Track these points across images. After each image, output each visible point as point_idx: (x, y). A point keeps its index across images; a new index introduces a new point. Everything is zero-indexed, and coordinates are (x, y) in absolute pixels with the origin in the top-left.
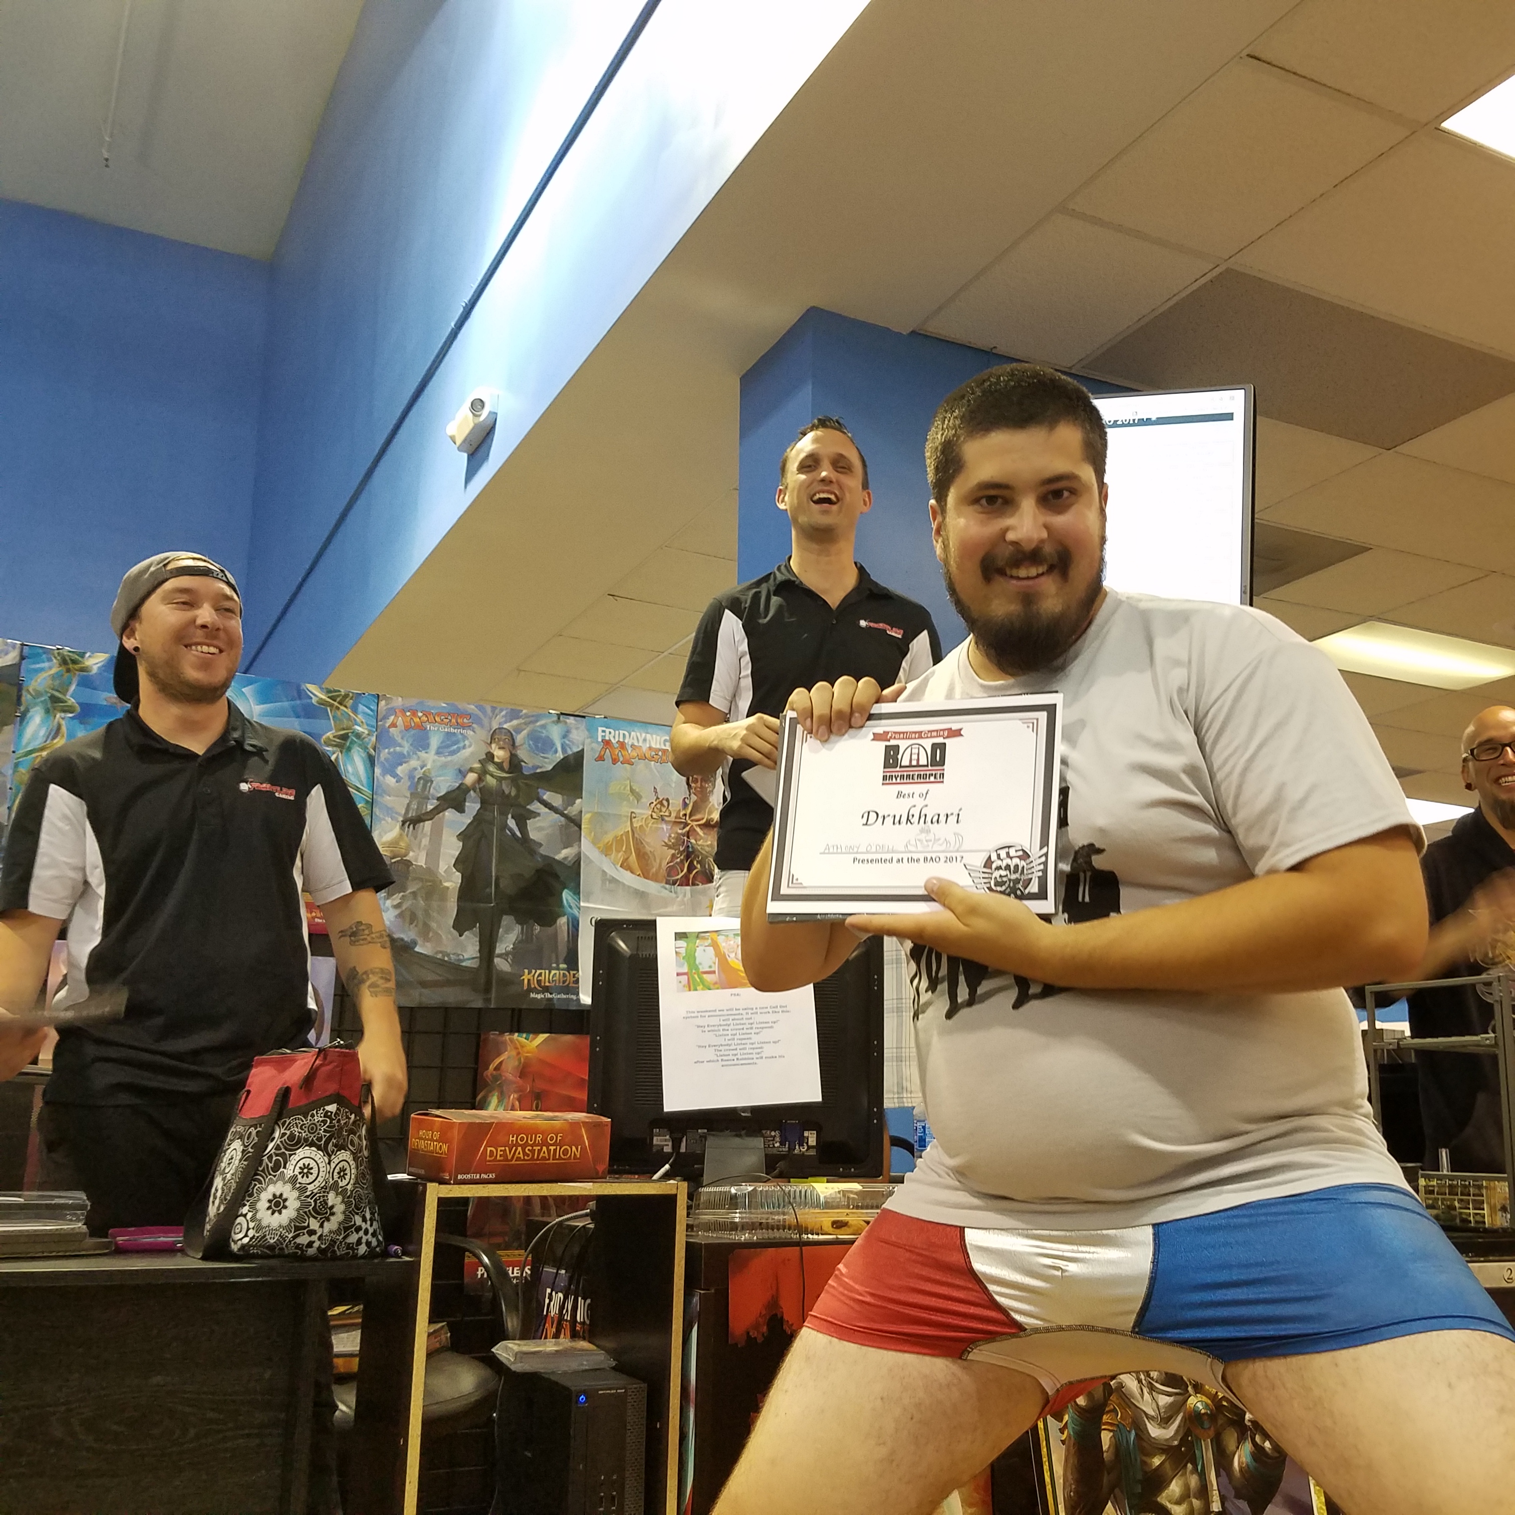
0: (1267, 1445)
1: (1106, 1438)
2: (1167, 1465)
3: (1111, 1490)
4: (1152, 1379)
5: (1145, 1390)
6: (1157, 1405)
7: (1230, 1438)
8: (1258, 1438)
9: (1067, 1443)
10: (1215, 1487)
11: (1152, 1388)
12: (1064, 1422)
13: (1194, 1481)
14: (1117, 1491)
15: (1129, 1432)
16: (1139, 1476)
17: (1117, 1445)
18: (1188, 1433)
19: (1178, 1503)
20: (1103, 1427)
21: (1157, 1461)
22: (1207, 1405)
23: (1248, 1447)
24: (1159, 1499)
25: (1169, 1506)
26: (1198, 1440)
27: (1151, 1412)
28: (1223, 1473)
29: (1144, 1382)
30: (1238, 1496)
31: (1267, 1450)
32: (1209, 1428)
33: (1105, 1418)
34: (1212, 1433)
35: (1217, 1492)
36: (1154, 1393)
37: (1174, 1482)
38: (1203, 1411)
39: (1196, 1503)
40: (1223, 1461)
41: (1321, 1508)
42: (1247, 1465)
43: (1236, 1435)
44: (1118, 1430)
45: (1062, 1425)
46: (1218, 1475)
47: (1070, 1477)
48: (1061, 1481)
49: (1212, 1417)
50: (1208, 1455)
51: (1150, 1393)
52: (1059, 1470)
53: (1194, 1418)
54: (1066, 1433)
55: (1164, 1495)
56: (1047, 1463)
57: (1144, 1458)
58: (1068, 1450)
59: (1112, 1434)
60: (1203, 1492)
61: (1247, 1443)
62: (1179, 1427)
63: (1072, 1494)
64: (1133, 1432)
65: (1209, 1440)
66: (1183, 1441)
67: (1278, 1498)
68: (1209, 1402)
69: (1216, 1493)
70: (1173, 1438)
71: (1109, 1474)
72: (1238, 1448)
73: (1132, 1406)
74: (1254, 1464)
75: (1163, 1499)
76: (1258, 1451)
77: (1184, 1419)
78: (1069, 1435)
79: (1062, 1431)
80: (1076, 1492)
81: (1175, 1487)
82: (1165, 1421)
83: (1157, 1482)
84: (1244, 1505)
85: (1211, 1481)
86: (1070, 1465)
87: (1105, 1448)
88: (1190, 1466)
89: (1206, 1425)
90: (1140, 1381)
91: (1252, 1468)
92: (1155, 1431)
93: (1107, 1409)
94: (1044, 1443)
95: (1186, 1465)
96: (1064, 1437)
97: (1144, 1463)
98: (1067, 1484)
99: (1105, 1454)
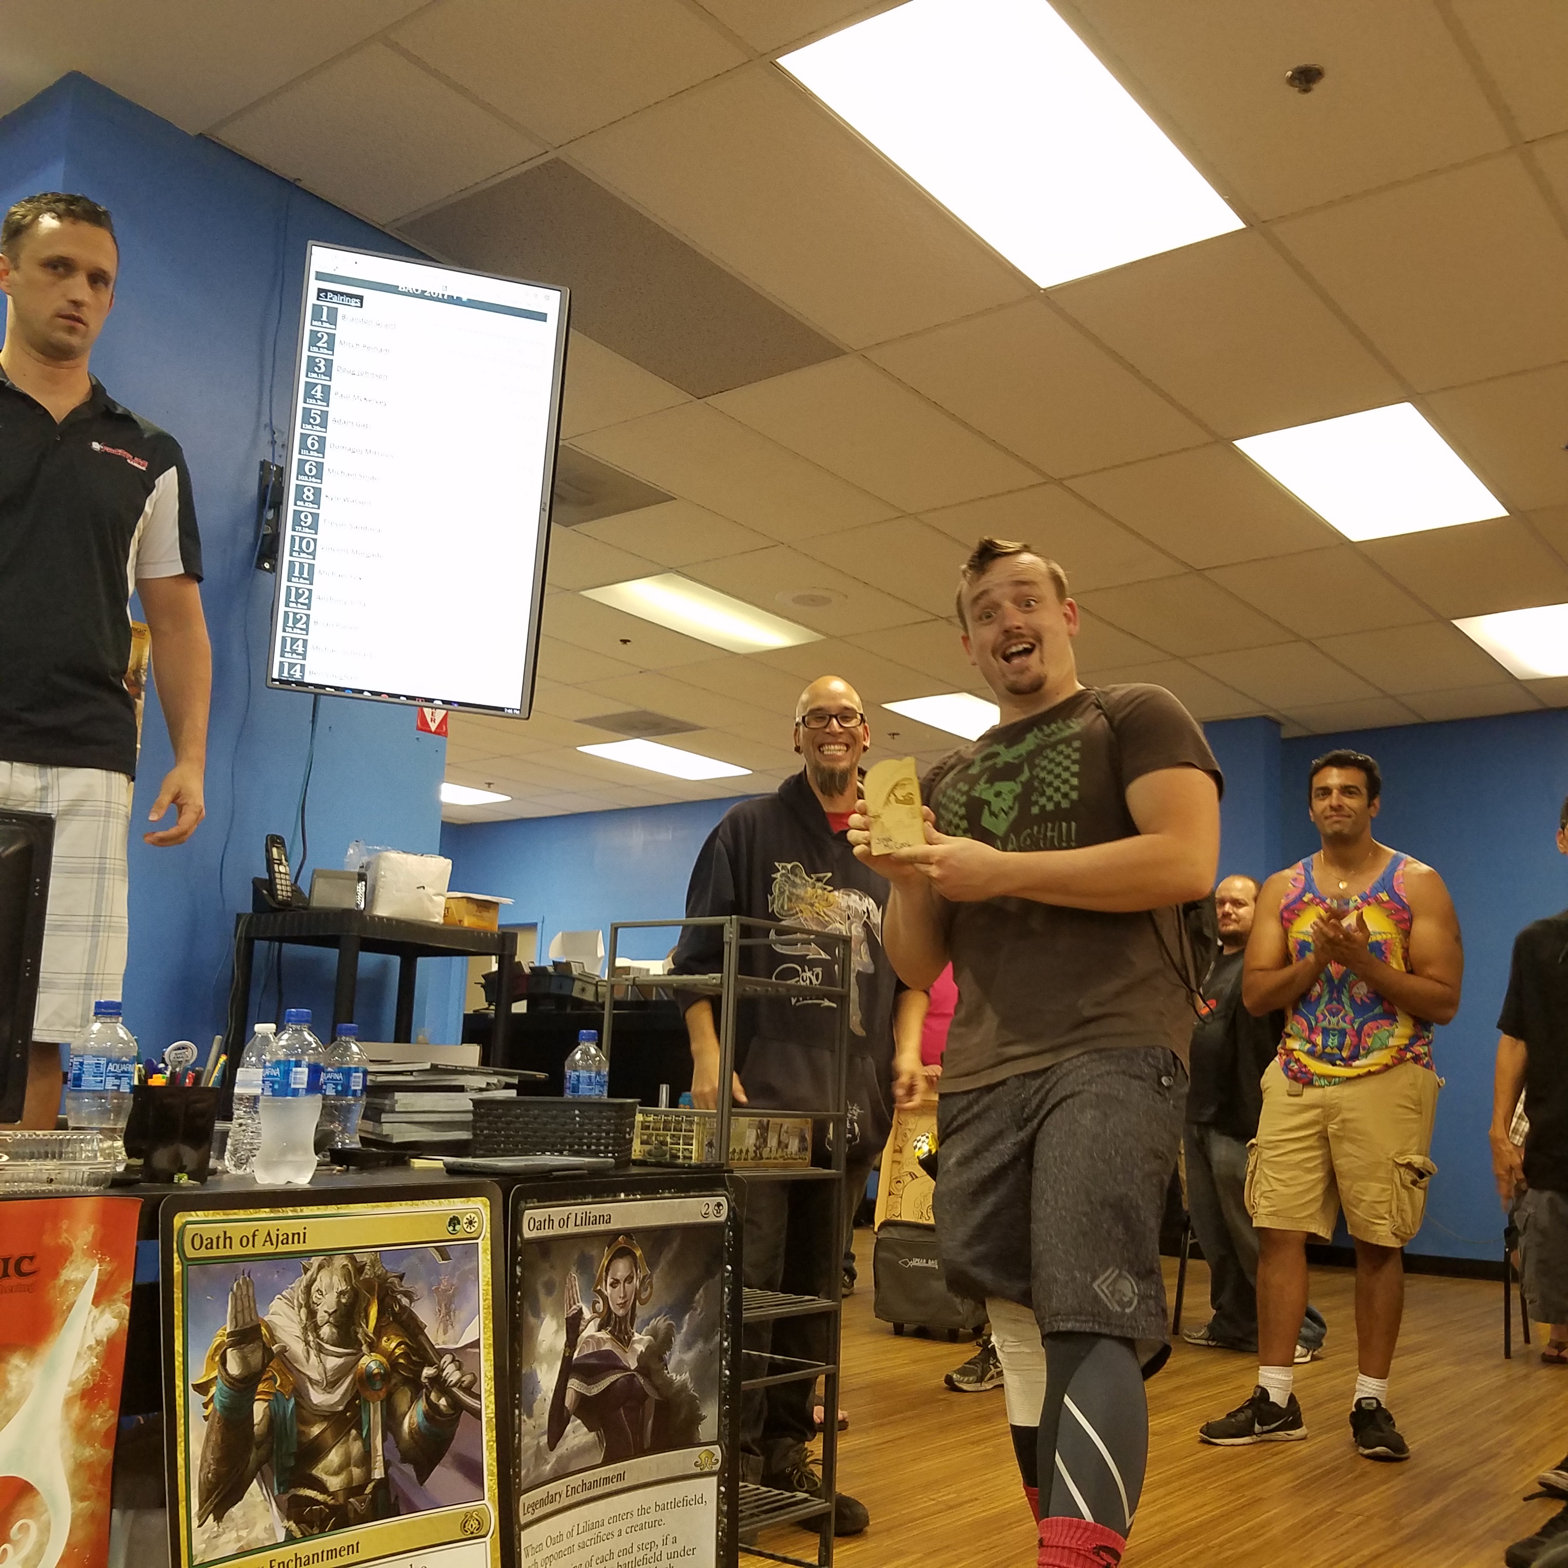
0: (443, 1402)
1: (259, 1409)
2: (328, 1434)
3: (259, 1468)
4: (322, 1340)
5: (313, 1353)
6: (325, 1369)
7: (403, 1398)
8: (433, 1396)
9: (210, 1418)
10: (380, 1452)
11: (320, 1350)
12: (210, 1395)
13: (356, 1448)
14: (265, 1467)
15: (288, 1400)
16: (294, 1449)
17: (272, 1419)
18: (356, 1396)
19: (336, 1473)
20: (257, 1397)
21: (316, 1430)
22: (381, 1363)
23: (421, 1405)
24: (314, 1472)
25: (324, 1477)
26: (367, 1402)
27: (315, 1376)
28: (390, 1436)
29: (312, 1344)
30: (404, 1460)
31: (442, 1407)
32: (380, 1390)
33: (261, 1387)
34: (382, 1394)
35: (381, 1458)
36: (322, 1355)
37: (334, 1451)
38: (376, 1371)
39: (356, 1472)
40: (391, 1422)
41: (491, 1464)
42: (418, 1426)
43: (409, 1393)
44: (275, 1399)
45: (206, 1399)
46: (384, 1439)
47: (209, 1456)
48: (199, 1462)
49: (385, 1377)
50: (375, 1416)
51: (318, 1356)
52: (196, 1449)
53: (366, 1379)
54: (211, 1407)
55: (320, 1466)
56: (183, 1444)
57: (303, 1428)
58: (211, 1427)
59: (266, 1404)
60: (366, 1460)
61: (420, 1402)
62: (347, 1390)
63: (210, 1475)
64: (293, 1401)
65: (379, 1402)
66: (350, 1406)
67: (447, 1458)
68: (384, 1360)
69: (380, 1459)
70: (337, 1403)
71: (258, 1449)
72: (409, 1408)
73: (295, 1372)
74: (426, 1423)
75: (318, 1471)
76: (432, 1406)
77: (353, 1381)
78: (215, 1409)
79: (206, 1406)
80: (216, 1473)
81: (334, 1457)
82: (331, 1385)
83: (316, 1451)
84: (409, 1469)
85: (375, 1447)
86: (211, 1443)
87: (257, 1420)
88: (354, 1432)
89: (378, 1386)
90: (307, 1343)
91: (423, 1428)
92: (318, 1397)
93: (265, 1377)
94: (182, 1421)
95: (349, 1431)
96: (207, 1412)
97: (301, 1433)
98: (206, 1464)
99: (256, 1428)
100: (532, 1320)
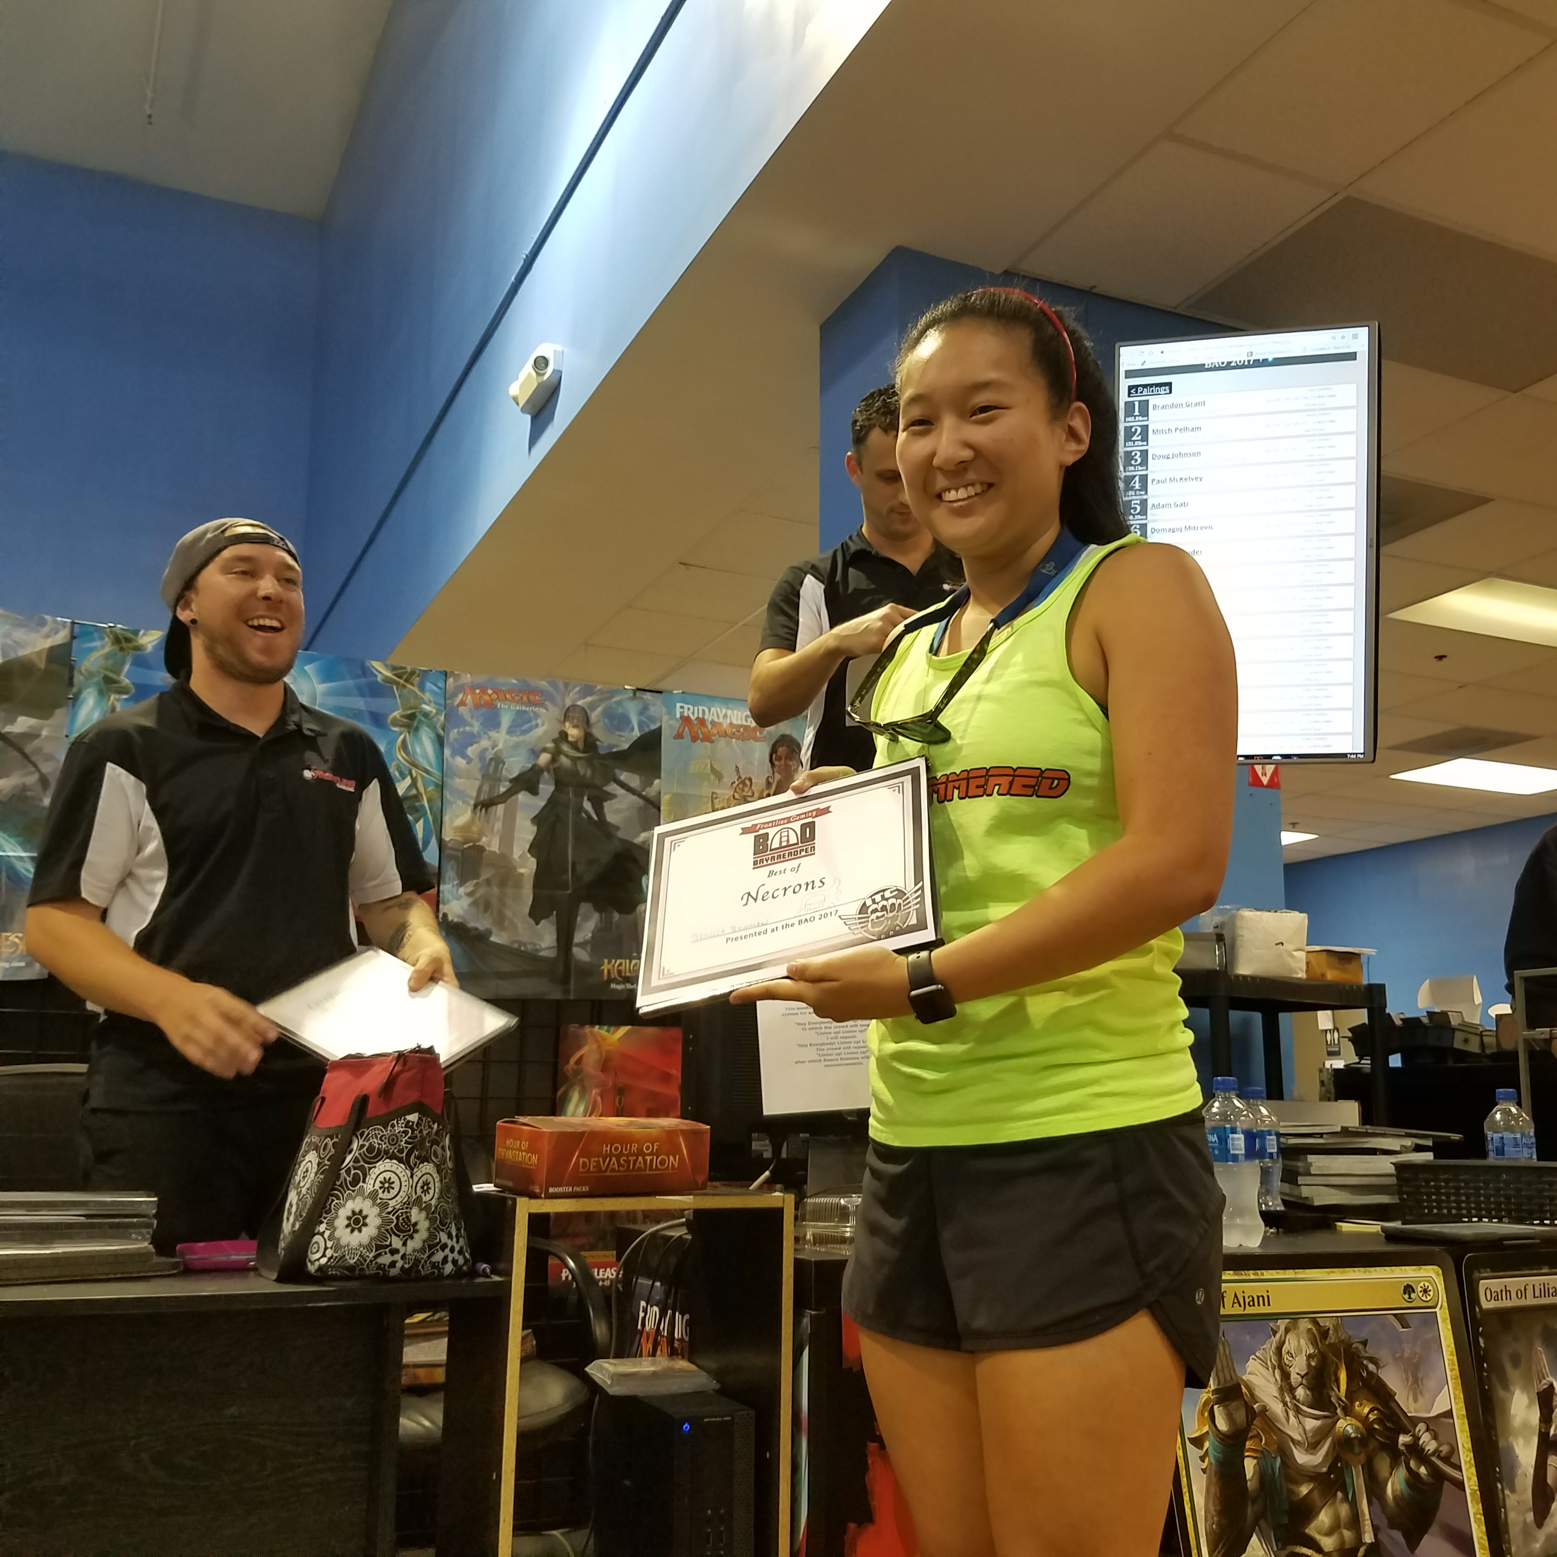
0: (1423, 1470)
1: (1250, 1466)
2: (1316, 1495)
3: (1256, 1522)
4: (1298, 1401)
5: (1291, 1413)
6: (1304, 1430)
7: (1383, 1464)
8: (1412, 1464)
9: (1208, 1471)
10: (1367, 1516)
11: (1298, 1411)
12: (1205, 1449)
13: (1344, 1510)
14: (1262, 1522)
15: (1275, 1458)
16: (1286, 1507)
17: (1263, 1475)
18: (1337, 1459)
19: (1329, 1534)
20: (1246, 1454)
21: (1304, 1490)
22: (1357, 1428)
23: (1401, 1474)
24: (1307, 1531)
25: (1318, 1537)
26: (1348, 1466)
27: (1297, 1437)
28: (1375, 1501)
29: (1289, 1404)
30: (1392, 1525)
31: (1422, 1475)
32: (1359, 1454)
33: (1248, 1444)
34: (1363, 1458)
35: (1370, 1522)
36: (1300, 1416)
37: (1323, 1512)
38: (1353, 1435)
39: (1347, 1534)
40: (1375, 1488)
41: (1482, 1538)
42: (1401, 1490)
43: (1388, 1460)
44: (1262, 1456)
45: (1202, 1453)
46: (1370, 1503)
47: (1212, 1508)
48: (1203, 1513)
49: (1363, 1441)
50: (1359, 1481)
51: (1296, 1417)
52: (1200, 1500)
53: (1344, 1443)
54: (1207, 1460)
55: (1313, 1525)
56: (1187, 1494)
57: (1292, 1487)
58: (1209, 1479)
59: (1255, 1461)
60: (1355, 1522)
61: (1401, 1469)
62: (1328, 1453)
63: (1214, 1526)
64: (1279, 1460)
65: (1360, 1467)
66: (1332, 1468)
67: (1434, 1528)
68: (1359, 1425)
69: (1368, 1523)
70: (1321, 1464)
71: (1253, 1503)
72: (1391, 1474)
73: (1278, 1432)
74: (1408, 1490)
75: (1311, 1530)
76: (1413, 1475)
77: (1333, 1445)
78: (1210, 1463)
79: (1202, 1459)
80: (1219, 1525)
81: (1324, 1518)
82: (1313, 1446)
83: (1307, 1512)
84: (1398, 1535)
85: (1363, 1512)
86: (1212, 1496)
87: (1249, 1476)
88: (1340, 1494)
89: (1357, 1449)
90: (1285, 1404)
91: (1406, 1495)
92: (1302, 1458)
93: (1250, 1435)
94: (1184, 1472)
95: (1335, 1494)
96: (1204, 1466)
97: (1291, 1492)
98: (1209, 1516)
99: (1249, 1483)
100: (1501, 1393)
